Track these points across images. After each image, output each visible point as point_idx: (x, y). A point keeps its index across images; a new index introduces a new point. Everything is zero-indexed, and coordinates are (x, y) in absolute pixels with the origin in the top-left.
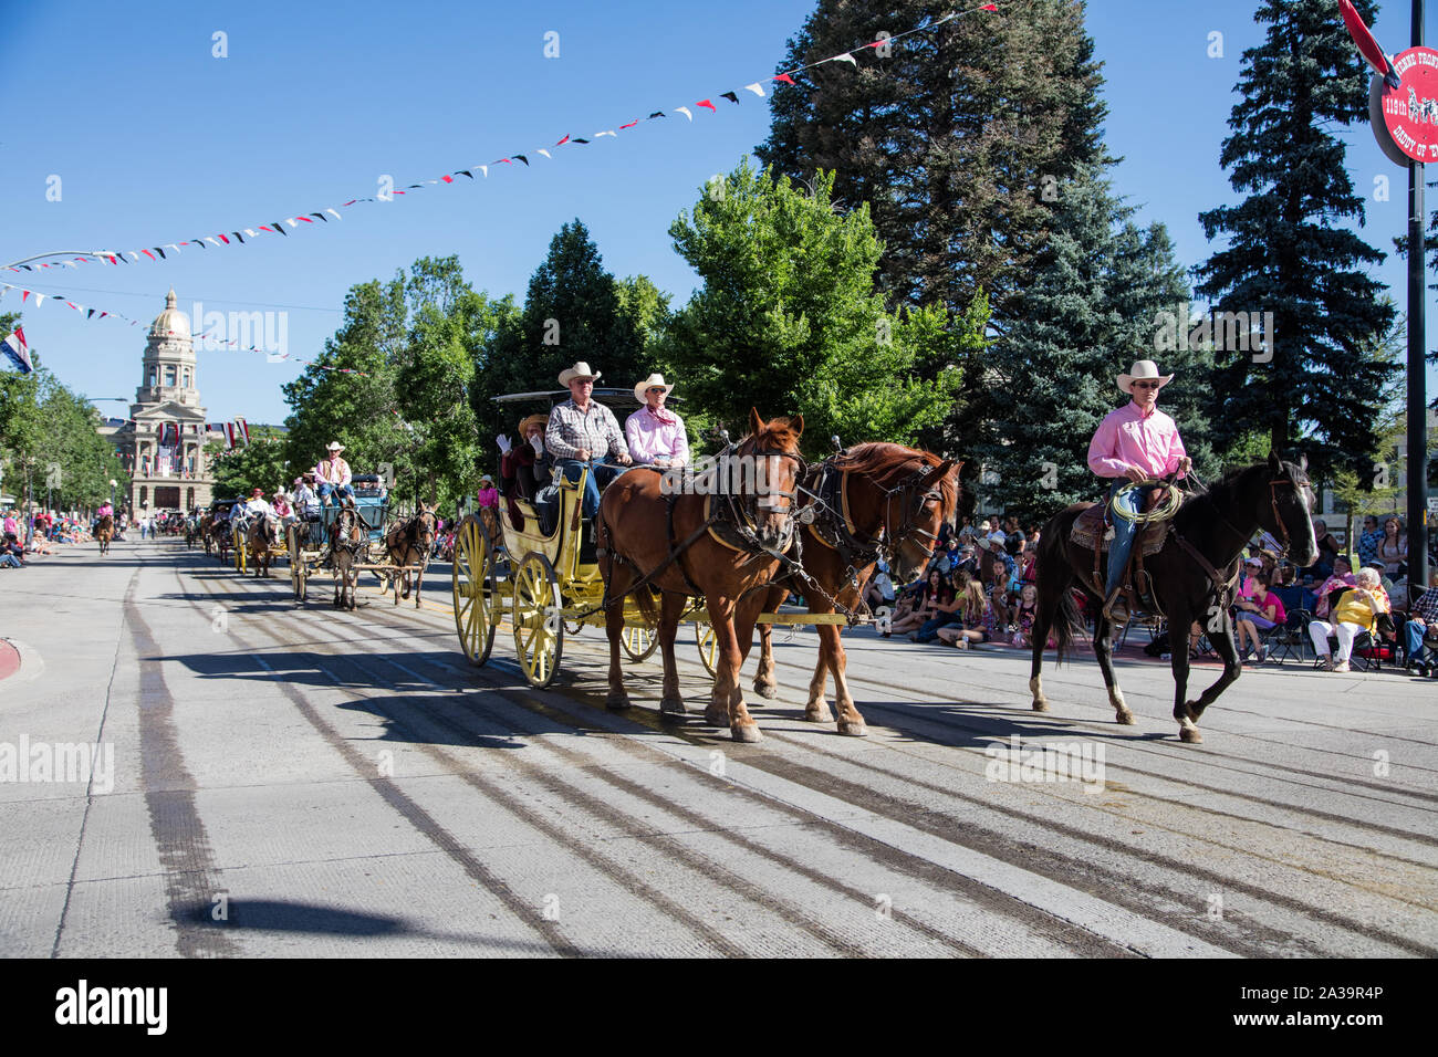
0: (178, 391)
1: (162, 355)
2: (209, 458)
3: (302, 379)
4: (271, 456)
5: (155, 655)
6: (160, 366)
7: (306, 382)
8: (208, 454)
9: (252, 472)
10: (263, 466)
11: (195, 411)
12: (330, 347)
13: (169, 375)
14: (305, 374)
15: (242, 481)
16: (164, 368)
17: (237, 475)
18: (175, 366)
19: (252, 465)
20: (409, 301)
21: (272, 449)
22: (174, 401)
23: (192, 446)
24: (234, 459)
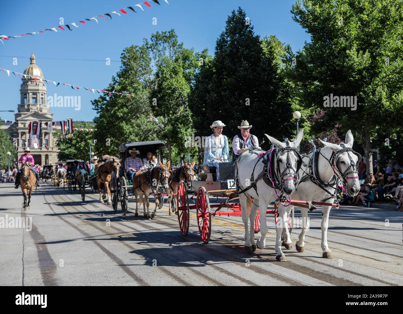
0: (38, 106)
1: (29, 88)
2: (56, 139)
3: (101, 97)
4: (87, 137)
5: (42, 241)
6: (28, 93)
7: (104, 99)
8: (55, 137)
9: (77, 145)
10: (83, 143)
11: (47, 116)
12: (114, 80)
13: (33, 98)
14: (102, 95)
15: (73, 150)
16: (31, 94)
17: (70, 147)
18: (36, 93)
19: (77, 142)
20: (151, 55)
21: (87, 134)
22: (37, 111)
23: (46, 134)
24: (69, 139)
